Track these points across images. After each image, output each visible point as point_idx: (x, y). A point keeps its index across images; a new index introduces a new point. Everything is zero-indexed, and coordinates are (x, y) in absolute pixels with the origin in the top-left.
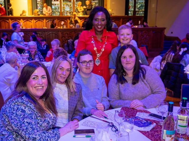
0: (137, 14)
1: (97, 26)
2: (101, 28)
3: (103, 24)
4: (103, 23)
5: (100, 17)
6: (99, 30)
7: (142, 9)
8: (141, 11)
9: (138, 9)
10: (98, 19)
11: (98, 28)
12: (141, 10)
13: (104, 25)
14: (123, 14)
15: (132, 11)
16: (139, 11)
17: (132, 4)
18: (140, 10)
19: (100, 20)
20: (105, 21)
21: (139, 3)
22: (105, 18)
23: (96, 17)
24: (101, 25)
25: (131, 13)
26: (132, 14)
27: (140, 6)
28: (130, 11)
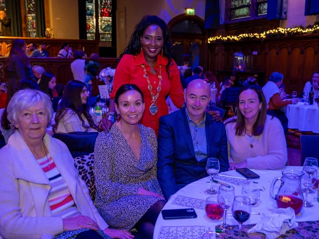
0: (102, 38)
1: (148, 48)
2: (154, 52)
3: (158, 46)
4: (159, 43)
5: (153, 34)
6: (152, 55)
7: (109, 31)
8: (107, 34)
9: (103, 30)
10: (150, 36)
11: (150, 51)
12: (107, 32)
13: (160, 47)
14: (77, 37)
15: (93, 33)
16: (105, 34)
17: (93, 22)
18: (105, 31)
19: (153, 39)
20: (162, 41)
21: (104, 21)
22: (161, 36)
23: (147, 33)
24: (156, 47)
25: (91, 36)
26: (94, 38)
27: (106, 26)
28: (90, 33)
